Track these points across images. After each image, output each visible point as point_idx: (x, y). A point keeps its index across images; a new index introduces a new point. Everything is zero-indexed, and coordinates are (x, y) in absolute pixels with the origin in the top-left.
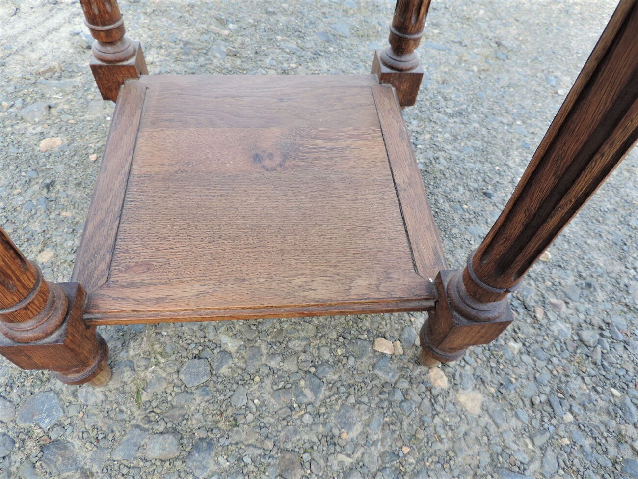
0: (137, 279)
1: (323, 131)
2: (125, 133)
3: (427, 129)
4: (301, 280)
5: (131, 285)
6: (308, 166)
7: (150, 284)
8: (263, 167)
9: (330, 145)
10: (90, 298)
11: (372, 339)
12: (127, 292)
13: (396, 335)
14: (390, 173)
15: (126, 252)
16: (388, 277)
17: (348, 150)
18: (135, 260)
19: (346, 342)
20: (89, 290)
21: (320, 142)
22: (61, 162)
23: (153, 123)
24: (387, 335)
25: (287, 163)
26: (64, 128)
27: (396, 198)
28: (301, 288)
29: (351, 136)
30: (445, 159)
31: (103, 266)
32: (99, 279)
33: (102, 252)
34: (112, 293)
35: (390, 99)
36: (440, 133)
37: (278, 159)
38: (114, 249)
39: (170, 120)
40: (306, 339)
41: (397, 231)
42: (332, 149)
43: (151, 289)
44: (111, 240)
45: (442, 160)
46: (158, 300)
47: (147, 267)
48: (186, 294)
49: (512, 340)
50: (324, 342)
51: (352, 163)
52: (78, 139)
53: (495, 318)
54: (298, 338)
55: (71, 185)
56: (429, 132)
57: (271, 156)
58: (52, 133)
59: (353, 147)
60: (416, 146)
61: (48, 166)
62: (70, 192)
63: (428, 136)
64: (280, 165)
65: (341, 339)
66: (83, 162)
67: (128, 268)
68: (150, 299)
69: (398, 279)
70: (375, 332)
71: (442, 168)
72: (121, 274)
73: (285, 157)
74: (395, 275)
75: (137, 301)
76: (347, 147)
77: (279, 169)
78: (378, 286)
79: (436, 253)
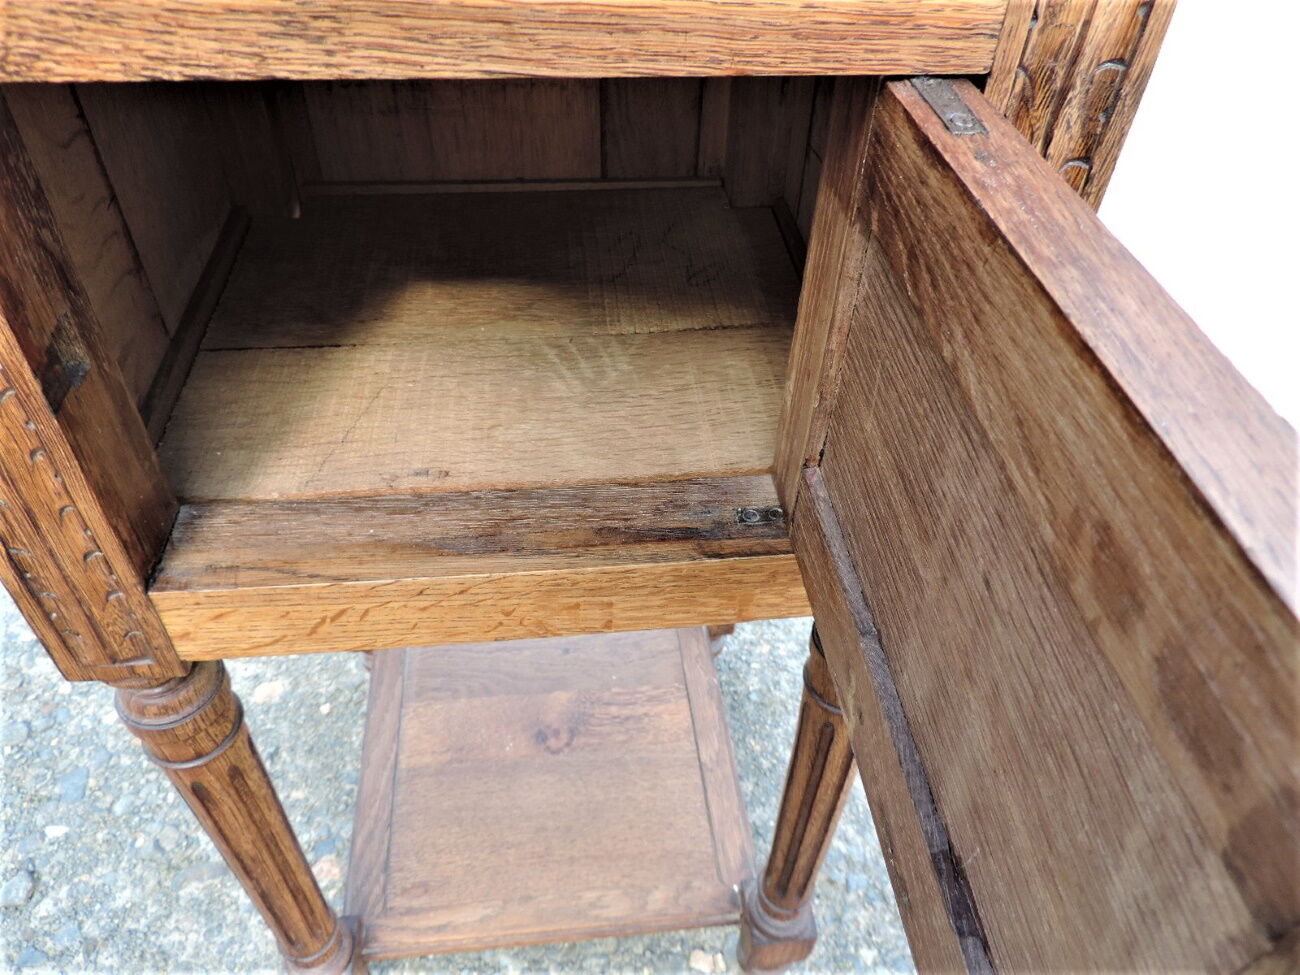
0: (415, 903)
1: (619, 694)
2: (387, 711)
3: (766, 637)
4: (591, 896)
5: (410, 911)
6: (600, 744)
7: (431, 909)
8: (548, 748)
9: (626, 712)
10: (367, 930)
11: (687, 952)
12: (406, 921)
13: (718, 944)
14: (694, 748)
15: (401, 870)
16: (688, 887)
17: (646, 720)
18: (411, 880)
19: (655, 959)
20: (366, 921)
21: (614, 710)
22: (285, 718)
23: (418, 695)
24: (706, 947)
25: (575, 742)
26: (284, 667)
27: (700, 783)
28: (592, 905)
29: (650, 699)
30: (788, 682)
31: (377, 890)
32: (374, 906)
33: (375, 873)
34: (392, 923)
35: (698, 640)
36: (783, 642)
37: (565, 737)
38: (386, 868)
39: (435, 689)
40: (604, 955)
41: (700, 827)
42: (627, 719)
43: (432, 914)
44: (383, 857)
45: (784, 684)
46: (440, 929)
47: (425, 888)
48: (469, 919)
49: (865, 946)
50: (627, 959)
51: (650, 737)
52: (303, 682)
53: (801, 933)
54: (595, 955)
55: (300, 752)
56: (768, 642)
57: (556, 733)
58: (269, 675)
59: (652, 713)
60: (749, 664)
61: (269, 726)
62: (300, 762)
63: (765, 649)
64: (568, 745)
65: (648, 954)
66: (313, 719)
67: (405, 891)
68: (431, 928)
69: (700, 889)
70: (691, 943)
71: (783, 697)
72: (398, 899)
73: (573, 733)
74: (696, 883)
75: (419, 932)
76: (646, 715)
77: (566, 750)
78: (676, 899)
79: (743, 853)
